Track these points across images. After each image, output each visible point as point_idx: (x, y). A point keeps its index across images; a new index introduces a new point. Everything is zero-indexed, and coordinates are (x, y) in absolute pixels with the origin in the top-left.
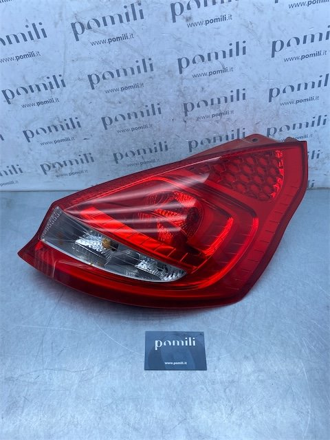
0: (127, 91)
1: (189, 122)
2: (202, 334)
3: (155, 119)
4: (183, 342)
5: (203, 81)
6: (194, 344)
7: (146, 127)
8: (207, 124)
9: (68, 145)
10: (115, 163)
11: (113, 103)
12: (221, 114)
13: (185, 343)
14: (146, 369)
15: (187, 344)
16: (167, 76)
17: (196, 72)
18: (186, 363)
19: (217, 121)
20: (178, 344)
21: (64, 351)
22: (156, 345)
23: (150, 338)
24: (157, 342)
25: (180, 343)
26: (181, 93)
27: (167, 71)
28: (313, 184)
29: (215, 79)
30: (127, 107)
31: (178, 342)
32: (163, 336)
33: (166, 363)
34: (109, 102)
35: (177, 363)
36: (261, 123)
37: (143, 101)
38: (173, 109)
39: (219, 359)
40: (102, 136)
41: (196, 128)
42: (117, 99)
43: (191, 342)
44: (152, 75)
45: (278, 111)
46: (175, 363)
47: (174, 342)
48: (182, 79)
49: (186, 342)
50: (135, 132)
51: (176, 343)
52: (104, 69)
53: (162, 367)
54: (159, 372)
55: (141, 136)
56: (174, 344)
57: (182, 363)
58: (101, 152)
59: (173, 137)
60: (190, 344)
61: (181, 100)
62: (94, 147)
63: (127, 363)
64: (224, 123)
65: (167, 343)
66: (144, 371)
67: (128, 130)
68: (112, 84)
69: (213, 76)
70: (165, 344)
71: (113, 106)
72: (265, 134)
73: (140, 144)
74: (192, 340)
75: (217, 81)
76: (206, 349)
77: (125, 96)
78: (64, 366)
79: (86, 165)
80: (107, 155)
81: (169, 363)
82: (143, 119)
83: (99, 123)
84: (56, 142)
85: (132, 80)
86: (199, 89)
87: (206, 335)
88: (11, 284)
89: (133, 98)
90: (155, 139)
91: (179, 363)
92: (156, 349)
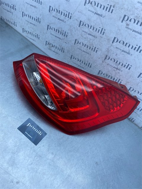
0: (90, 36)
1: (104, 63)
2: (46, 134)
3: (93, 53)
4: (37, 131)
5: (119, 52)
6: (40, 135)
7: (88, 53)
8: (110, 69)
9: (59, 41)
10: (70, 58)
11: (83, 37)
12: (117, 69)
14: (18, 128)
15: (38, 133)
16: (107, 41)
17: (118, 47)
18: (32, 138)
19: (114, 71)
20: (35, 130)
22: (28, 125)
23: (29, 121)
24: (29, 124)
25: (36, 131)
26: (108, 50)
27: (108, 38)
28: (134, 121)
29: (123, 54)
30: (86, 42)
31: (36, 130)
32: (33, 124)
34: (81, 35)
35: (29, 135)
36: (129, 83)
37: (93, 44)
38: (101, 54)
39: (43, 146)
40: (72, 46)
41: (105, 67)
42: (85, 36)
43: (40, 133)
44: (102, 36)
45: (138, 83)
46: (28, 135)
47: (35, 128)
48: (111, 45)
49: (39, 132)
50: (83, 53)
51: (35, 129)
52: (87, 22)
54: (21, 133)
55: (85, 55)
56: (34, 129)
58: (68, 51)
59: (95, 64)
61: (106, 53)
62: (67, 47)
63: (14, 122)
64: (116, 73)
65: (32, 127)
66: (17, 129)
67: (82, 50)
68: (86, 29)
69: (123, 53)
70: (31, 127)
71: (82, 38)
72: (128, 88)
73: (83, 58)
74: (41, 133)
75: (124, 55)
76: (43, 139)
77: (88, 37)
79: (60, 52)
80: (69, 54)
81: (27, 133)
82: (89, 50)
83: (74, 40)
84: (56, 36)
85: (94, 33)
86: (115, 54)
87: (47, 135)
88: (4, 70)
89: (90, 40)
90: (89, 60)
91: (30, 136)
92: (27, 126)
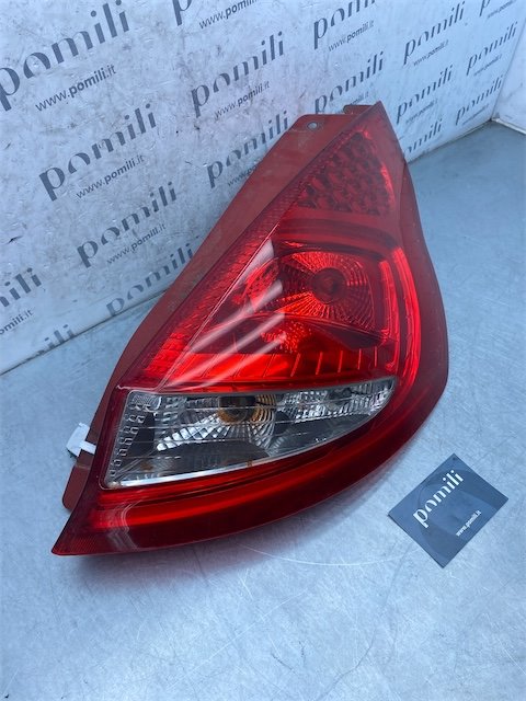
0: (84, 93)
1: (203, 127)
2: (454, 458)
3: (151, 143)
4: (445, 488)
5: (218, 31)
6: (461, 479)
7: (131, 164)
8: (231, 122)
10: (83, 269)
11: (59, 130)
12: (251, 95)
14: (443, 566)
16: (156, 37)
17: (204, 16)
18: (479, 512)
19: (247, 111)
20: (444, 495)
21: (307, 648)
22: (421, 521)
24: (416, 515)
25: (444, 491)
26: (185, 69)
27: (154, 24)
29: (237, 23)
30: (89, 132)
31: (440, 492)
33: (458, 534)
34: (50, 131)
35: (470, 522)
36: (307, 94)
37: (120, 108)
38: (174, 108)
40: (49, 218)
41: (216, 137)
42: (66, 120)
44: (127, 40)
45: (327, 64)
46: (468, 524)
48: (183, 37)
49: (449, 483)
50: (113, 185)
52: (23, 52)
55: (125, 188)
56: (439, 500)
57: (475, 517)
58: (53, 256)
61: (186, 87)
62: (34, 250)
63: (412, 580)
64: (256, 111)
66: (445, 570)
67: (99, 184)
68: (48, 84)
69: (234, 17)
70: (429, 510)
71: (59, 138)
72: (313, 112)
73: (126, 205)
74: (453, 475)
75: (240, 26)
77: (81, 106)
78: (333, 672)
79: (25, 299)
80: (65, 257)
81: (461, 531)
82: (124, 149)
83: (36, 189)
85: (88, 63)
86: (214, 52)
89: (97, 106)
90: (151, 184)
91: (472, 520)
92: (426, 526)
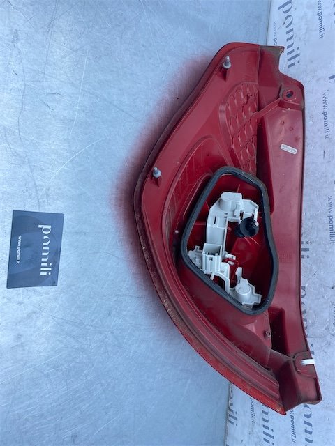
2: (54, 283)
4: (46, 259)
6: (42, 274)
9: (319, 130)
13: (44, 262)
14: (15, 212)
15: (42, 264)
18: (18, 262)
20: (44, 254)
21: (47, 109)
22: (44, 227)
23: (56, 219)
24: (49, 227)
25: (45, 257)
31: (47, 254)
32: (56, 236)
33: (20, 238)
35: (19, 251)
39: (20, 303)
40: (326, 176)
41: (322, 299)
43: (45, 270)
46: (19, 249)
47: (48, 249)
49: (46, 264)
51: (46, 251)
53: (15, 233)
54: (9, 229)
55: (320, 227)
56: (44, 248)
57: (18, 258)
59: (314, 267)
60: (42, 269)
62: (313, 163)
63: (24, 189)
64: (325, 336)
65: (46, 241)
66: (11, 210)
67: (330, 211)
70: (45, 237)
73: (310, 224)
74: (47, 271)
76: (36, 288)
78: (28, 107)
81: (20, 241)
84: (325, 114)
87: (53, 288)
88: (143, 45)
90: (314, 244)
91: (19, 254)
92: (40, 226)
